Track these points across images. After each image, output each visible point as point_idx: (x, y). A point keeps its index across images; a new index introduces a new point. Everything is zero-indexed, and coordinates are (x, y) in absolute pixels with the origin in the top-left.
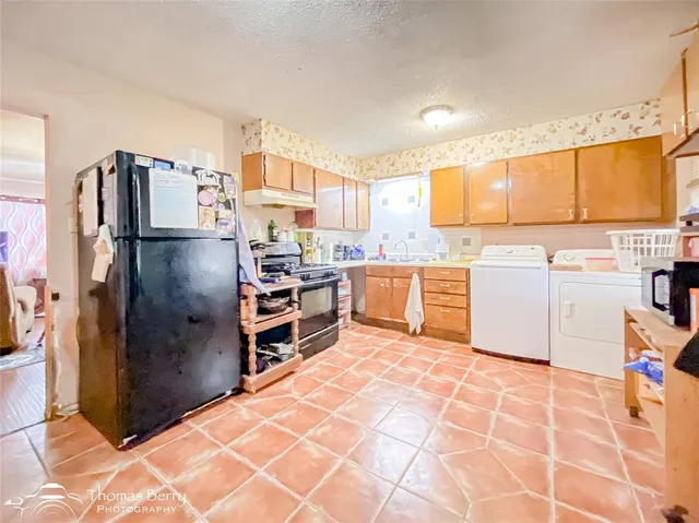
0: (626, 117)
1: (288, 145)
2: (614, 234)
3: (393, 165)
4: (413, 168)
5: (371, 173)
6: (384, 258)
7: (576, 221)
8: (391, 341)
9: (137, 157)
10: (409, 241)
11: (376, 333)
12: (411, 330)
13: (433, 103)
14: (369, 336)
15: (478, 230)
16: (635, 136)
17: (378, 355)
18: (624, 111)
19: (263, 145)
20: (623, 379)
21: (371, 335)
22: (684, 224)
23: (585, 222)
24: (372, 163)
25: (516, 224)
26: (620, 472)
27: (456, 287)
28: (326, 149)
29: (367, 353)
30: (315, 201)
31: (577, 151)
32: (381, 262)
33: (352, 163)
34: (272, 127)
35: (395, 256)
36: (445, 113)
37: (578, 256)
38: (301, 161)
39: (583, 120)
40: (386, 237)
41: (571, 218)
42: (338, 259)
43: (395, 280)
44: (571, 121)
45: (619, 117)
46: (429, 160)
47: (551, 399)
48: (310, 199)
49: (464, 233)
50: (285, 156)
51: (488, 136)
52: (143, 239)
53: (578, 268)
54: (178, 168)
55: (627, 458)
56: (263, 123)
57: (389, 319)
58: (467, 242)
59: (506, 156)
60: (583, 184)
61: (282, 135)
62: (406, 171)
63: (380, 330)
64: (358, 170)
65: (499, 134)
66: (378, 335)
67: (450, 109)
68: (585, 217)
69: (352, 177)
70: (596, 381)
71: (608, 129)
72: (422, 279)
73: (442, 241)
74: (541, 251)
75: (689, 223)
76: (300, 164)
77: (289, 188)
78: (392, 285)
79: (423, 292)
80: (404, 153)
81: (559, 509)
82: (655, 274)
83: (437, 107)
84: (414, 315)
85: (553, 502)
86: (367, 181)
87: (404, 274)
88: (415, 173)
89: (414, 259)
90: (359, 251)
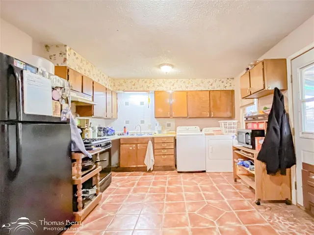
0: (223, 82)
1: (81, 65)
2: (222, 122)
3: (134, 85)
4: (145, 88)
5: (120, 87)
6: (128, 133)
7: (210, 117)
8: (140, 177)
9: (15, 61)
10: (141, 125)
11: (129, 174)
12: (148, 169)
13: (168, 63)
14: (126, 177)
15: (174, 119)
16: (225, 89)
17: (138, 184)
18: (223, 80)
19: (67, 62)
20: (233, 171)
21: (127, 176)
22: (245, 119)
23: (212, 117)
24: (122, 82)
25: (190, 118)
26: (241, 197)
27: (170, 146)
28: (99, 71)
29: (133, 184)
30: (93, 100)
31: (210, 91)
32: (126, 136)
33: (110, 80)
34: (72, 51)
35: (134, 132)
36: (170, 67)
37: (211, 130)
38: (87, 75)
39: (212, 81)
40: (127, 122)
41: (208, 116)
42: (100, 136)
43: (139, 145)
44: (208, 80)
45: (221, 82)
46: (154, 86)
47: (214, 183)
48: (91, 99)
49: (167, 121)
50: (79, 71)
51: (180, 80)
52: (23, 122)
53: (213, 134)
54: (40, 73)
55: (241, 193)
56: (68, 48)
57: (135, 166)
58: (169, 125)
59: (187, 90)
60: (212, 103)
61: (77, 58)
62: (142, 89)
63: (130, 173)
64: (112, 84)
65: (184, 80)
66: (130, 175)
67: (172, 66)
68: (212, 116)
69: (110, 88)
70: (221, 174)
71: (218, 86)
72: (153, 143)
73: (158, 124)
74: (198, 128)
75: (247, 119)
76: (87, 77)
77: (80, 91)
78: (137, 147)
79: (154, 149)
80: (141, 80)
81: (236, 212)
82: (246, 134)
83: (168, 65)
84: (149, 161)
85: (234, 211)
86: (118, 91)
87: (144, 141)
88: (147, 91)
89: (145, 134)
90: (112, 131)
